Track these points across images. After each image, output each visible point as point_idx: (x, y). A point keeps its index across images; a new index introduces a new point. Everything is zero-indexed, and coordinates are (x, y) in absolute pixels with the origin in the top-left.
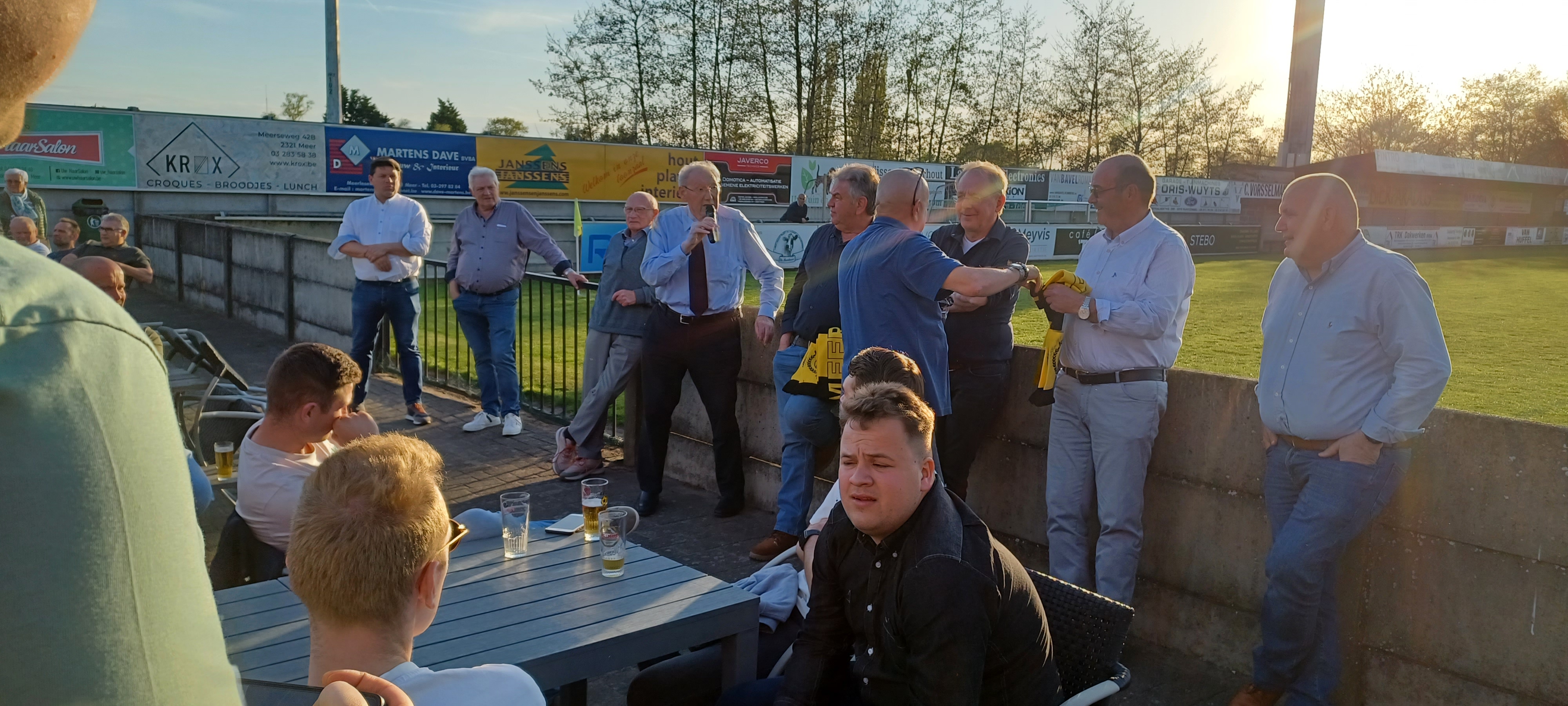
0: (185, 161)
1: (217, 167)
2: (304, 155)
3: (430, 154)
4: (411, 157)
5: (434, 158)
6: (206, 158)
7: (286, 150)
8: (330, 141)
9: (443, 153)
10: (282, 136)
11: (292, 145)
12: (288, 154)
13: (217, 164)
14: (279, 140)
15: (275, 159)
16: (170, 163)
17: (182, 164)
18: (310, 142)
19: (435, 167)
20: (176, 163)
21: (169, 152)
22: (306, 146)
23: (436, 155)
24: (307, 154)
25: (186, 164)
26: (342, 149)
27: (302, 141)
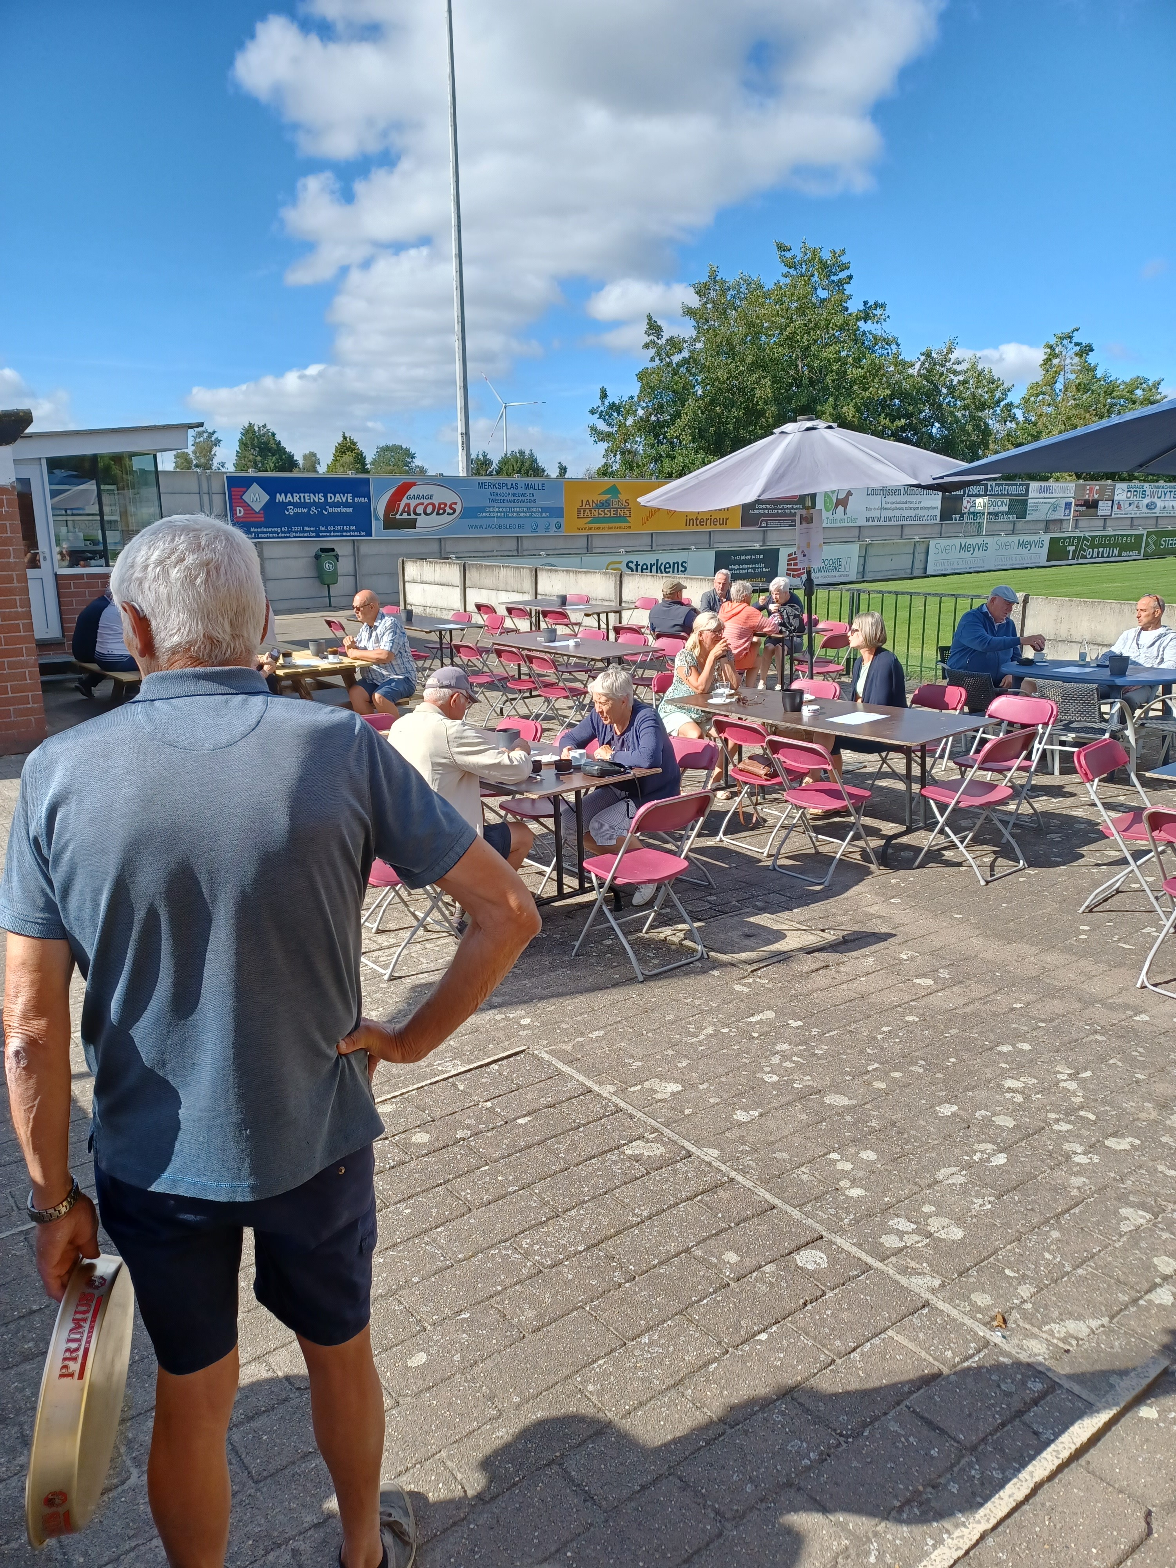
3: (326, 497)
5: (330, 501)
9: (338, 495)
19: (331, 510)
23: (331, 498)
26: (244, 497)
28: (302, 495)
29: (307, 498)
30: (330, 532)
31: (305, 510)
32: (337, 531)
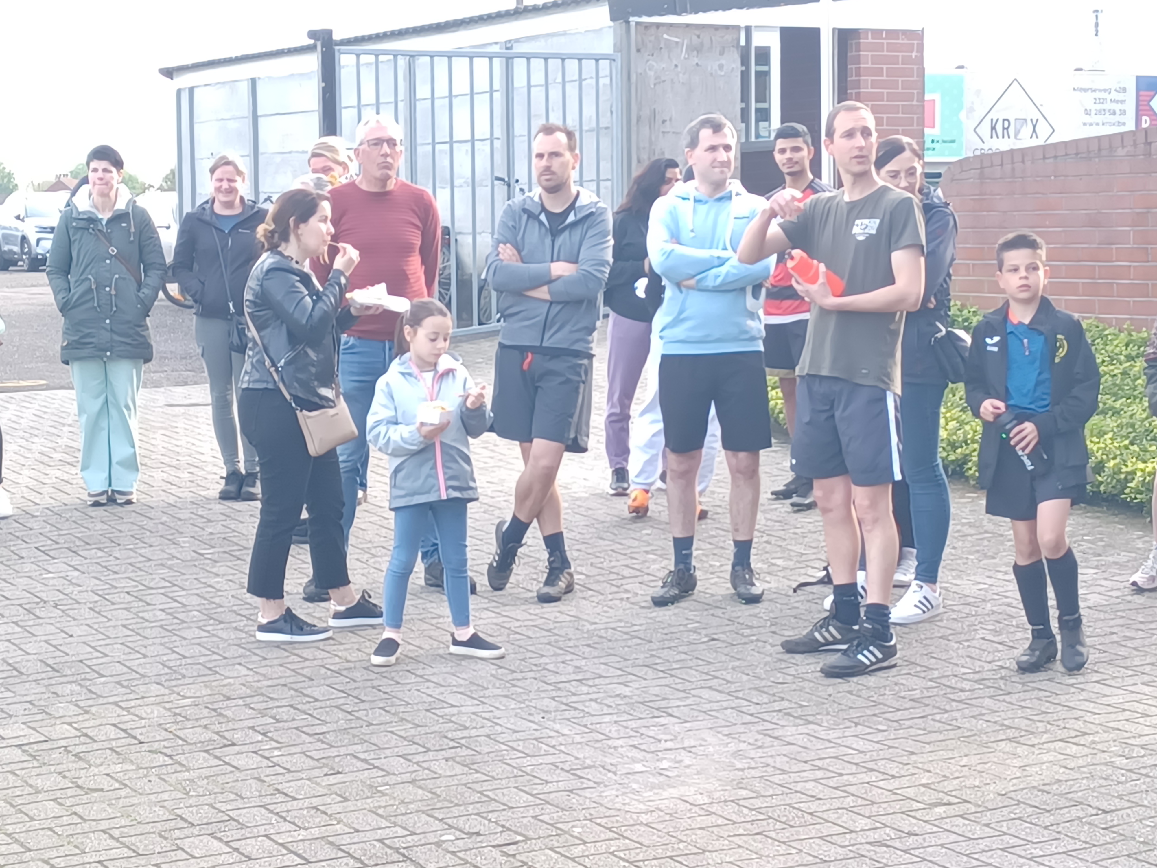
0: (1006, 125)
1: (1034, 131)
2: (1114, 113)
6: (1025, 120)
7: (1099, 107)
8: (1141, 93)
10: (1094, 91)
11: (1103, 101)
12: (1100, 111)
13: (1034, 126)
14: (1090, 95)
15: (1088, 119)
16: (993, 128)
17: (1004, 128)
18: (1121, 96)
20: (999, 128)
21: (993, 115)
22: (1117, 102)
24: (1118, 112)
25: (1007, 128)
26: (1152, 103)
27: (1114, 95)
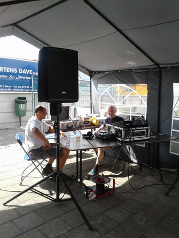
3: (18, 70)
4: (7, 71)
5: (20, 72)
9: (24, 70)
19: (20, 77)
23: (21, 71)
28: (5, 68)
29: (7, 70)
30: (19, 89)
31: (6, 77)
32: (23, 89)
